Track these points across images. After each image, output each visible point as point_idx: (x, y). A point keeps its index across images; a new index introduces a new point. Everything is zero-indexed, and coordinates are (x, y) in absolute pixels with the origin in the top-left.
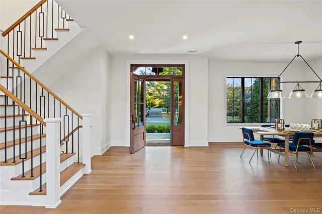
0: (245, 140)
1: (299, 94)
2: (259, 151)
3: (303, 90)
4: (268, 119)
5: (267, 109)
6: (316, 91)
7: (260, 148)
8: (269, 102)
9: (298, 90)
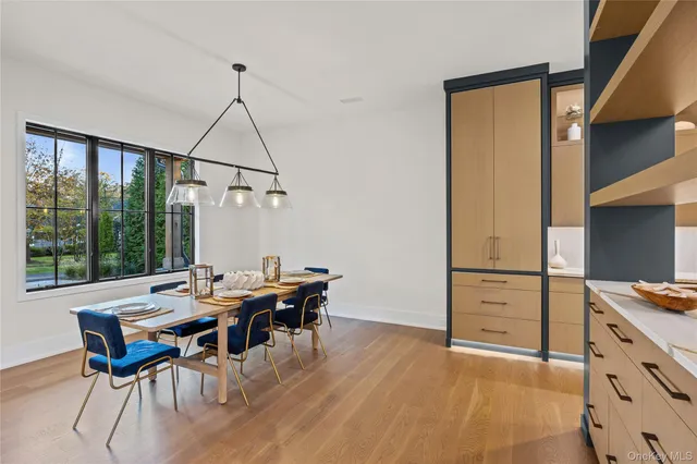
0: (92, 355)
1: (240, 197)
2: (145, 383)
3: (249, 189)
4: (167, 262)
5: (163, 236)
6: (269, 192)
7: (146, 372)
8: (168, 218)
9: (238, 188)
